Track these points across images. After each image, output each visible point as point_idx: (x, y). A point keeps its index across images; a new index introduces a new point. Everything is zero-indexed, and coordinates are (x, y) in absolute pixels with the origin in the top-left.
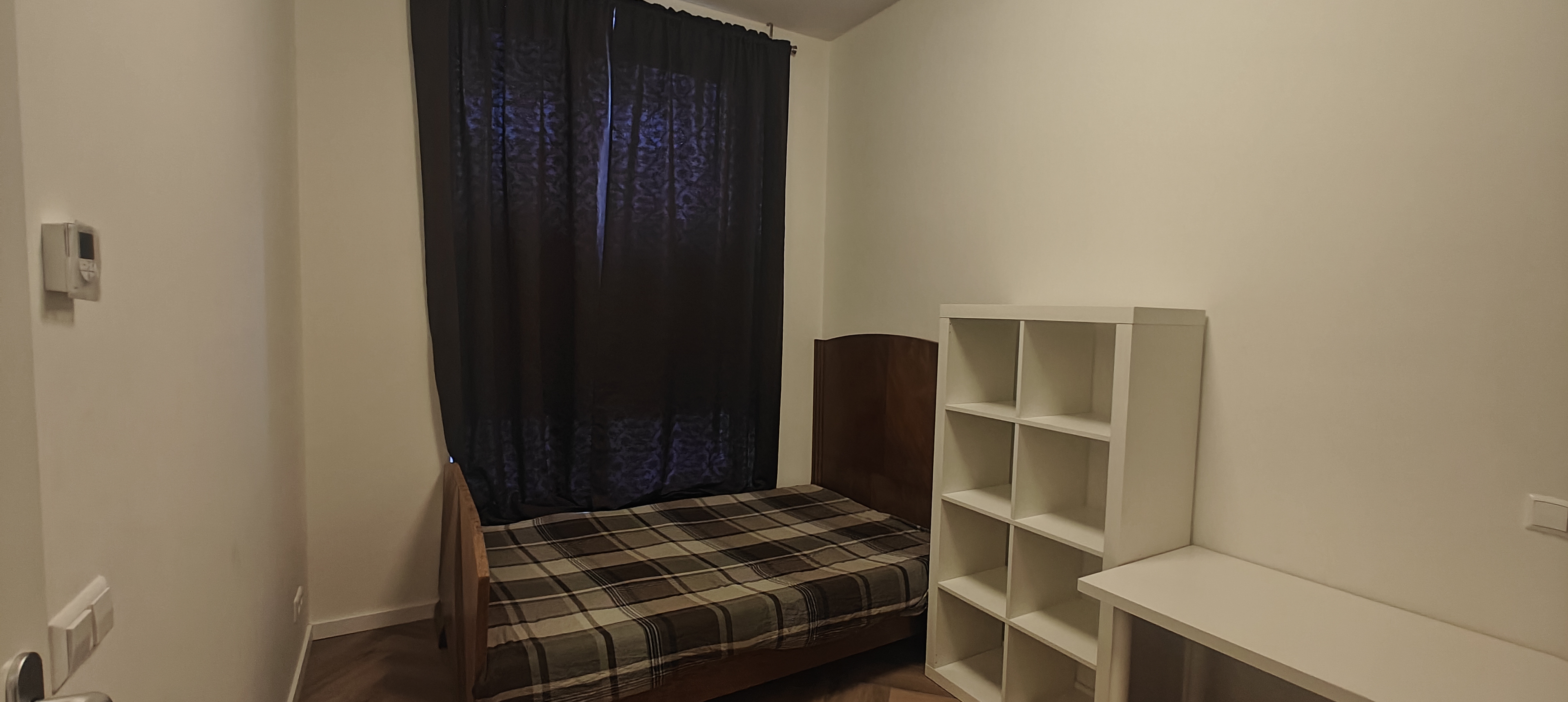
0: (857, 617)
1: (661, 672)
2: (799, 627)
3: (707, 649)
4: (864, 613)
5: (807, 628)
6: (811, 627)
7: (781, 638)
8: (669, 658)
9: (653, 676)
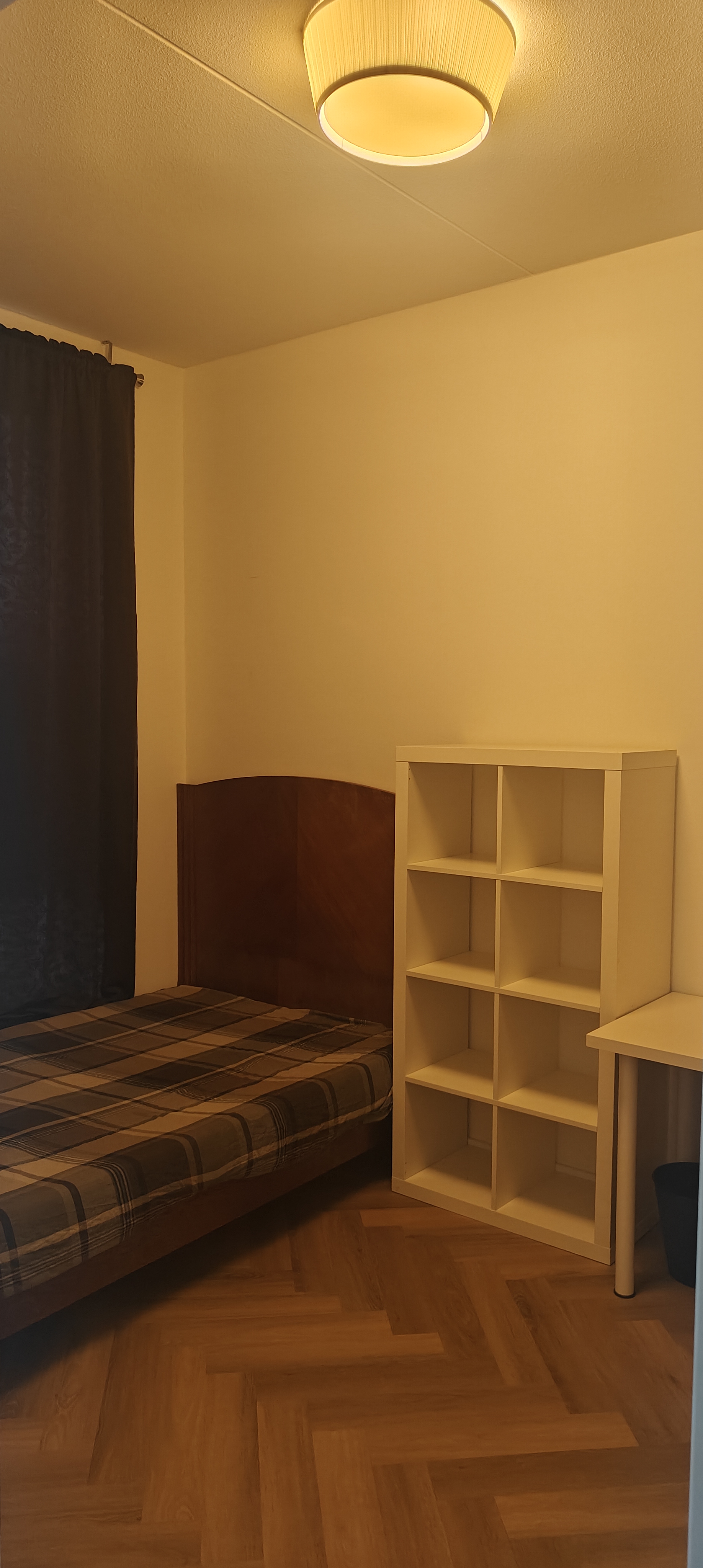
0: (324, 1128)
1: (132, 1219)
2: (268, 1147)
3: (176, 1186)
4: (331, 1123)
5: (276, 1148)
6: (280, 1147)
7: (251, 1163)
8: (140, 1201)
9: (123, 1225)
